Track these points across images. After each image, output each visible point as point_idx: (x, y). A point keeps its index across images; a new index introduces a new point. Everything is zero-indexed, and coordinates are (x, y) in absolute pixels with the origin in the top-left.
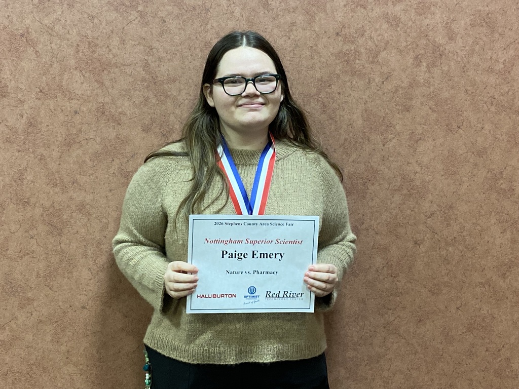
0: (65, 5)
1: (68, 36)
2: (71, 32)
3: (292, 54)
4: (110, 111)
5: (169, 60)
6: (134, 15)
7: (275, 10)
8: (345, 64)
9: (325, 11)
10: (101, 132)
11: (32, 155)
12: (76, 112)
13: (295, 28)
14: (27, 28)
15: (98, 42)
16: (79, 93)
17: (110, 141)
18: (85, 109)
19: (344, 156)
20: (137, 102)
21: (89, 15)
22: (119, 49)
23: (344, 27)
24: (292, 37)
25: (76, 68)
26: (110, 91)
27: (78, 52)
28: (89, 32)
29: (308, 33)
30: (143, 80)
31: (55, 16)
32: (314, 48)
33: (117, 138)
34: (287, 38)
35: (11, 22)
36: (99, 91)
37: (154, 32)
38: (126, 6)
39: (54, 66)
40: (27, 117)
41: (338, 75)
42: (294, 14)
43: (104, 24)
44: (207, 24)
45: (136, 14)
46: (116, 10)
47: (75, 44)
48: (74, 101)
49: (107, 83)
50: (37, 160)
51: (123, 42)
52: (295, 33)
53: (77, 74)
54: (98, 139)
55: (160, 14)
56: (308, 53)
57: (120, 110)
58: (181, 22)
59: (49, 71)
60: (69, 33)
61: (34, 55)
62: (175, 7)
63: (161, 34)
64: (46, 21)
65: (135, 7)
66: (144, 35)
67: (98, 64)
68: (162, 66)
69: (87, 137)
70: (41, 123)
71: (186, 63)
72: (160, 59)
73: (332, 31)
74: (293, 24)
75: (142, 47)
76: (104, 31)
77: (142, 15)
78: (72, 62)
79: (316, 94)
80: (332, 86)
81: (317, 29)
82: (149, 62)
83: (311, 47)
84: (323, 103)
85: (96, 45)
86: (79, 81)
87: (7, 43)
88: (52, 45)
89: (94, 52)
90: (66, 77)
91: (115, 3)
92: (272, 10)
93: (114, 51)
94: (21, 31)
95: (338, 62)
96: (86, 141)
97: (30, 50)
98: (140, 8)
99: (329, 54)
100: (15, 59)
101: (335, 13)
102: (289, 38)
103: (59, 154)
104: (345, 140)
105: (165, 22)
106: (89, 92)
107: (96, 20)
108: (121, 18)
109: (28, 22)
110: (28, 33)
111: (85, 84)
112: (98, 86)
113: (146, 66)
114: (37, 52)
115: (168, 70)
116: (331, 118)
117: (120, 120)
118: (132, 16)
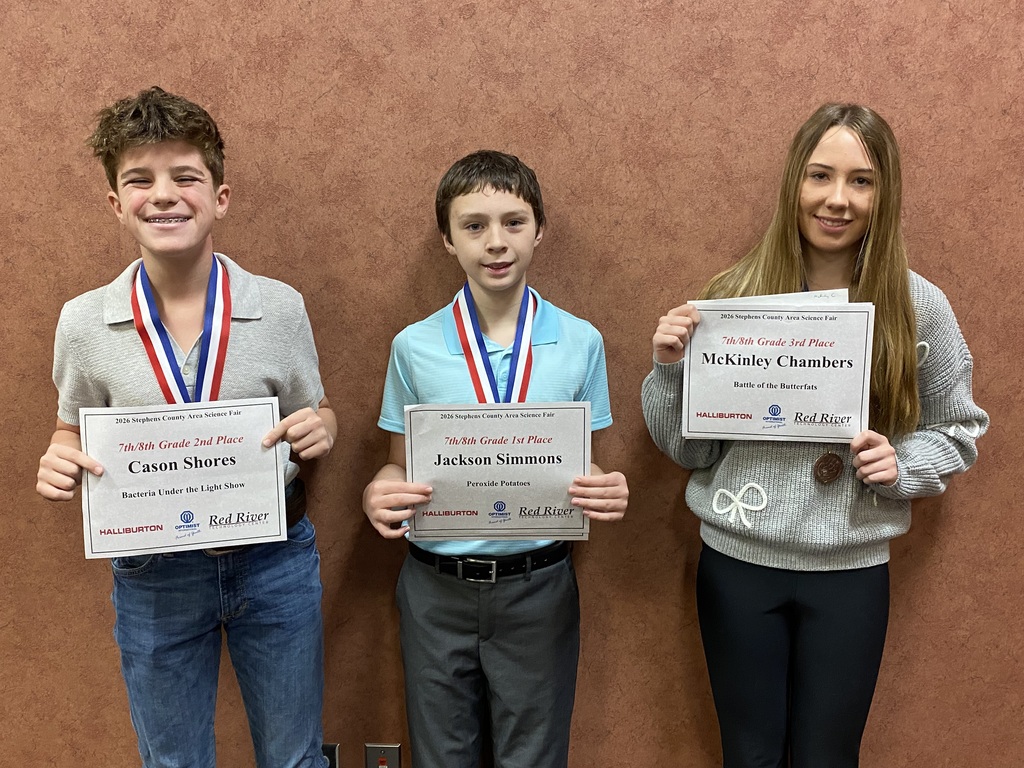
0: (613, 72)
1: (614, 116)
2: (618, 110)
3: (932, 142)
4: (663, 222)
5: (751, 149)
6: (706, 85)
7: (913, 76)
8: (1013, 156)
9: (988, 77)
10: (649, 251)
11: (556, 280)
12: (617, 223)
13: (939, 103)
14: (560, 105)
15: (653, 123)
16: (623, 196)
17: (660, 263)
18: (629, 218)
19: (999, 293)
20: (701, 209)
21: (644, 86)
22: (682, 134)
23: (1015, 101)
24: (935, 115)
25: (621, 161)
26: (665, 192)
27: (625, 138)
28: (643, 110)
29: (960, 110)
30: (713, 177)
31: (598, 88)
32: (967, 133)
33: (670, 258)
34: (927, 118)
35: (539, 96)
36: (651, 193)
37: (733, 108)
38: (697, 72)
39: (593, 157)
40: (552, 230)
41: (1000, 173)
42: (940, 82)
43: (664, 98)
44: (809, 97)
45: (711, 84)
46: (683, 77)
47: (623, 127)
48: (616, 207)
49: (662, 182)
50: (561, 287)
51: (688, 123)
52: (939, 110)
53: (622, 168)
54: (644, 261)
55: (743, 83)
56: (957, 140)
57: (677, 220)
58: (773, 94)
59: (583, 165)
60: (615, 112)
61: (567, 142)
62: (766, 73)
63: (743, 112)
64: (586, 95)
65: (709, 73)
66: (718, 113)
67: (651, 155)
68: (740, 158)
69: (629, 257)
70: (570, 236)
71: (775, 154)
72: (739, 148)
73: (996, 106)
74: (938, 97)
75: (714, 131)
76: (664, 108)
77: (718, 84)
78: (617, 152)
79: (964, 201)
80: (990, 189)
81: (973, 104)
82: (723, 152)
83: (963, 131)
84: (974, 214)
85: (651, 129)
86: (625, 180)
87: (531, 125)
88: (592, 129)
89: (648, 137)
90: (606, 173)
91: (682, 68)
92: (908, 76)
93: (675, 136)
94: (551, 110)
95: (1001, 152)
96: (627, 263)
97: (562, 136)
98: (716, 75)
99: (989, 142)
100: (541, 148)
101: (1003, 81)
102: (930, 118)
103: (592, 280)
104: (1002, 269)
105: (749, 93)
106: (636, 195)
107: (653, 94)
108: (688, 90)
109: (562, 95)
110: (560, 111)
111: (630, 185)
112: (648, 186)
113: (718, 156)
114: (571, 138)
115: (749, 164)
116: (985, 238)
117: (676, 233)
118: (704, 87)
